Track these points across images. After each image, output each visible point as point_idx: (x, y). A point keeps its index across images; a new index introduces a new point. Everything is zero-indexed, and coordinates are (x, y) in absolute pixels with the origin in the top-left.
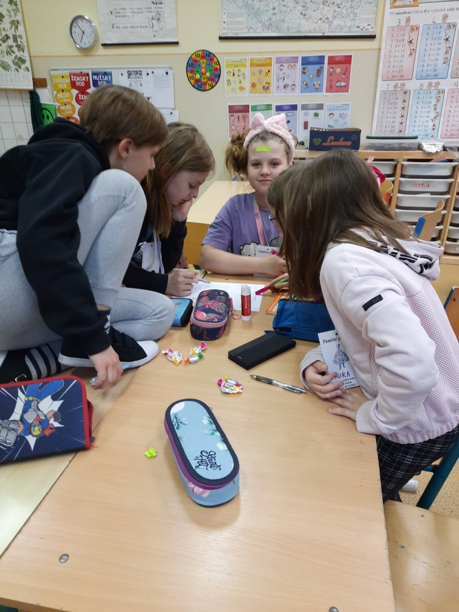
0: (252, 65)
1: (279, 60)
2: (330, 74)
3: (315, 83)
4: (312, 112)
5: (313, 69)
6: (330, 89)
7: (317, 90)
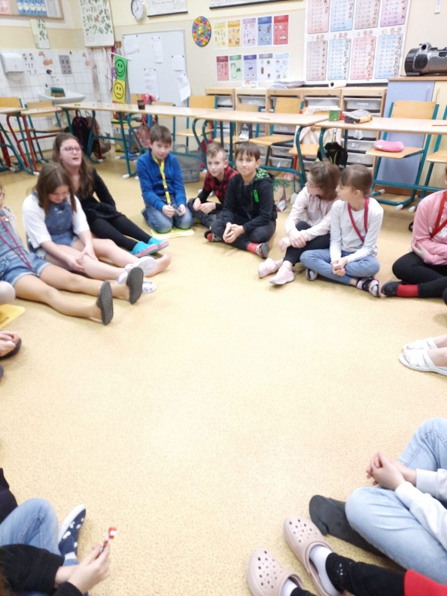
0: (229, 26)
1: (245, 21)
2: (276, 30)
3: (267, 38)
4: (266, 60)
5: (265, 26)
6: (277, 42)
7: (269, 43)
